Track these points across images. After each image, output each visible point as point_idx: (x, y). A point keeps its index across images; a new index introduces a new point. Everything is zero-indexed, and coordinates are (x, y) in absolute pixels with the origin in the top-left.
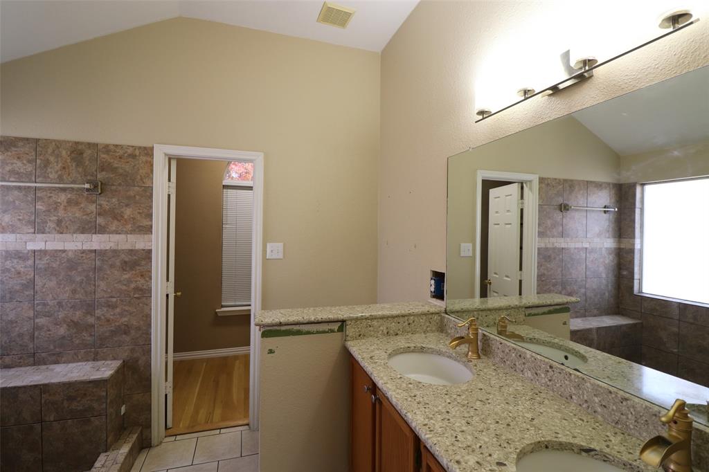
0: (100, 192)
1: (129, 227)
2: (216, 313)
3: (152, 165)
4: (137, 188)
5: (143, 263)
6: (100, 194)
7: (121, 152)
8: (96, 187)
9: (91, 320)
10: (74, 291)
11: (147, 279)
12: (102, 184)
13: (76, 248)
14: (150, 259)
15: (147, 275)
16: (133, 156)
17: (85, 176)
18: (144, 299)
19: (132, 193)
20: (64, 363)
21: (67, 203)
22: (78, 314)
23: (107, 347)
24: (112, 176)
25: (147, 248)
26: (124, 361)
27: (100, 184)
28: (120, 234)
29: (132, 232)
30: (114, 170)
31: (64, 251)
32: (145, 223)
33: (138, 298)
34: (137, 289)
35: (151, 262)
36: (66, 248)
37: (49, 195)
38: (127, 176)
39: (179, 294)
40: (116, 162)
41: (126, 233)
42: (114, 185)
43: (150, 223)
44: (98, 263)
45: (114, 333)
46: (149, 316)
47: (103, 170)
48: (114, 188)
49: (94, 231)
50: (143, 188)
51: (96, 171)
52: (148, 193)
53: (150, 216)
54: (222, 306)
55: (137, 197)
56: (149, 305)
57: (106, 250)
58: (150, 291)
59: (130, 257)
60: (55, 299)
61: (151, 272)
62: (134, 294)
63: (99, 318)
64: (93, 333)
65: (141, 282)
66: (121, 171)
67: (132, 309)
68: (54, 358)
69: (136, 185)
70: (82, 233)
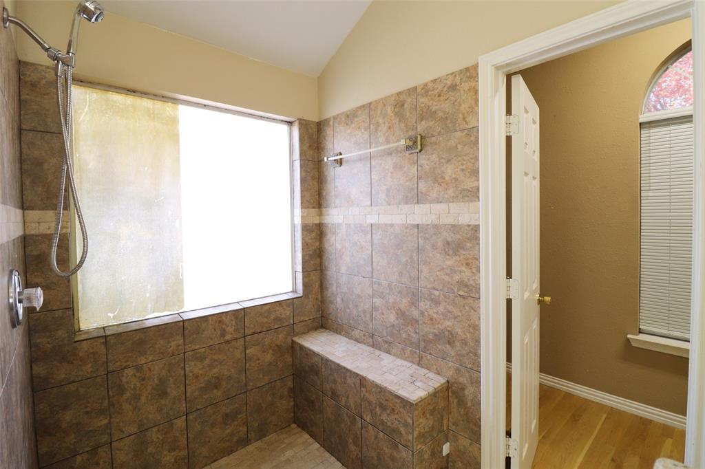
0: (419, 148)
1: (451, 192)
2: (628, 339)
3: (477, 92)
4: (459, 134)
5: (469, 245)
6: (420, 151)
7: (440, 87)
8: (415, 142)
9: (416, 313)
10: (401, 274)
11: (474, 270)
12: (421, 137)
13: (401, 222)
14: (477, 239)
15: (472, 264)
16: (453, 87)
17: (407, 131)
18: (470, 301)
19: (452, 143)
20: (394, 355)
21: (393, 168)
22: (404, 303)
23: (430, 354)
24: (431, 124)
25: (473, 223)
26: (448, 382)
27: (419, 137)
28: (441, 202)
29: (454, 199)
30: (433, 114)
31: (392, 225)
32: (469, 184)
33: (463, 297)
34: (462, 284)
35: (478, 244)
36: (394, 222)
37: (380, 162)
38: (447, 118)
39: (548, 299)
40: (435, 103)
41: (448, 201)
42: (433, 136)
43: (475, 184)
44: (421, 242)
45: (438, 338)
46: (476, 328)
47: (422, 120)
48: (433, 139)
49: (416, 201)
50: (466, 131)
51: (416, 122)
52: (472, 138)
53: (475, 173)
54: (640, 332)
55: (460, 147)
56: (476, 310)
57: (428, 225)
58: (477, 289)
59: (453, 235)
60: (386, 280)
61: (477, 259)
62: (458, 290)
63: (422, 313)
64: (418, 331)
65: (466, 274)
66: (440, 114)
67: (457, 312)
68: (386, 346)
69: (458, 128)
70: (406, 203)
